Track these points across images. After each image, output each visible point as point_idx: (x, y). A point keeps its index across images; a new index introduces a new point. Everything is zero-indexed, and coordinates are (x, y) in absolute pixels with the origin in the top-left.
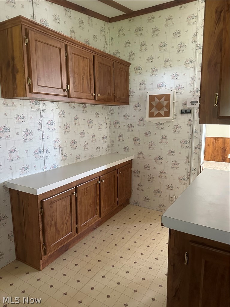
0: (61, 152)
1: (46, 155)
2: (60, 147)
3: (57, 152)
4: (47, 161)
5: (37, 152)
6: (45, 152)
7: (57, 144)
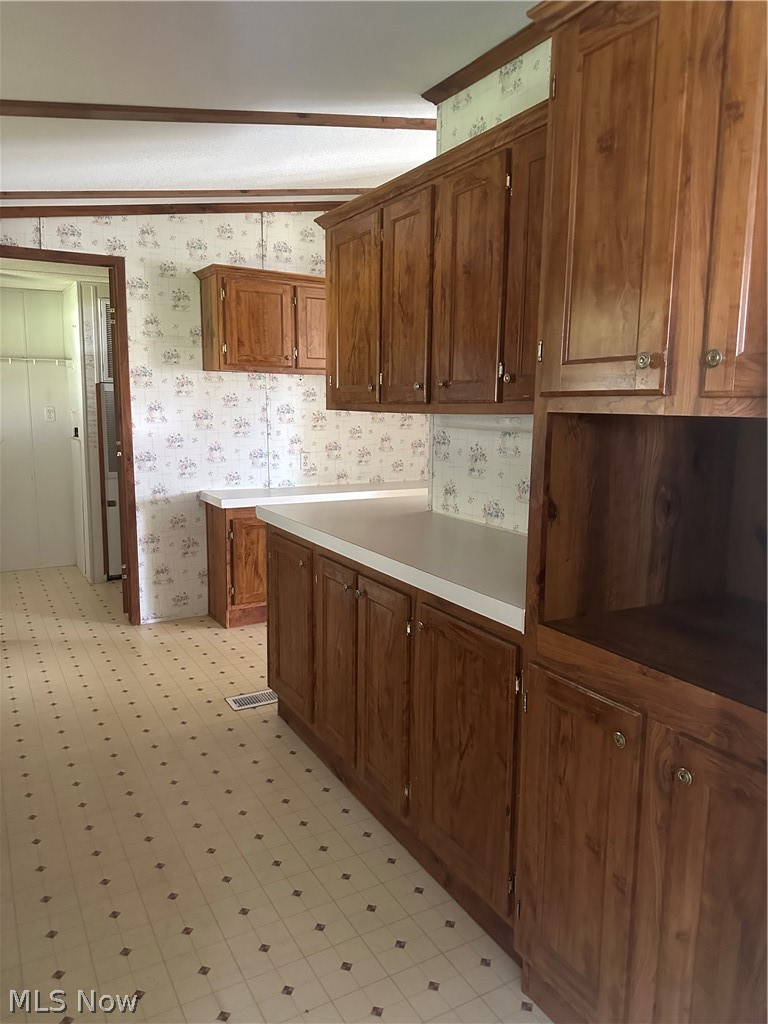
0: (303, 461)
1: (272, 461)
2: (302, 451)
3: (295, 460)
4: (273, 472)
5: (256, 455)
6: (271, 457)
7: (297, 447)
